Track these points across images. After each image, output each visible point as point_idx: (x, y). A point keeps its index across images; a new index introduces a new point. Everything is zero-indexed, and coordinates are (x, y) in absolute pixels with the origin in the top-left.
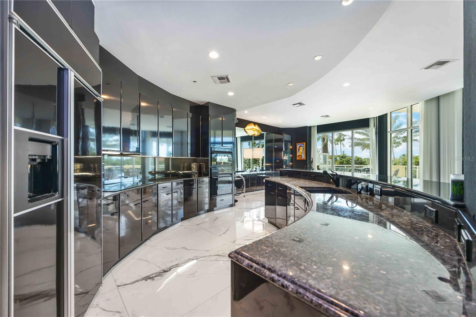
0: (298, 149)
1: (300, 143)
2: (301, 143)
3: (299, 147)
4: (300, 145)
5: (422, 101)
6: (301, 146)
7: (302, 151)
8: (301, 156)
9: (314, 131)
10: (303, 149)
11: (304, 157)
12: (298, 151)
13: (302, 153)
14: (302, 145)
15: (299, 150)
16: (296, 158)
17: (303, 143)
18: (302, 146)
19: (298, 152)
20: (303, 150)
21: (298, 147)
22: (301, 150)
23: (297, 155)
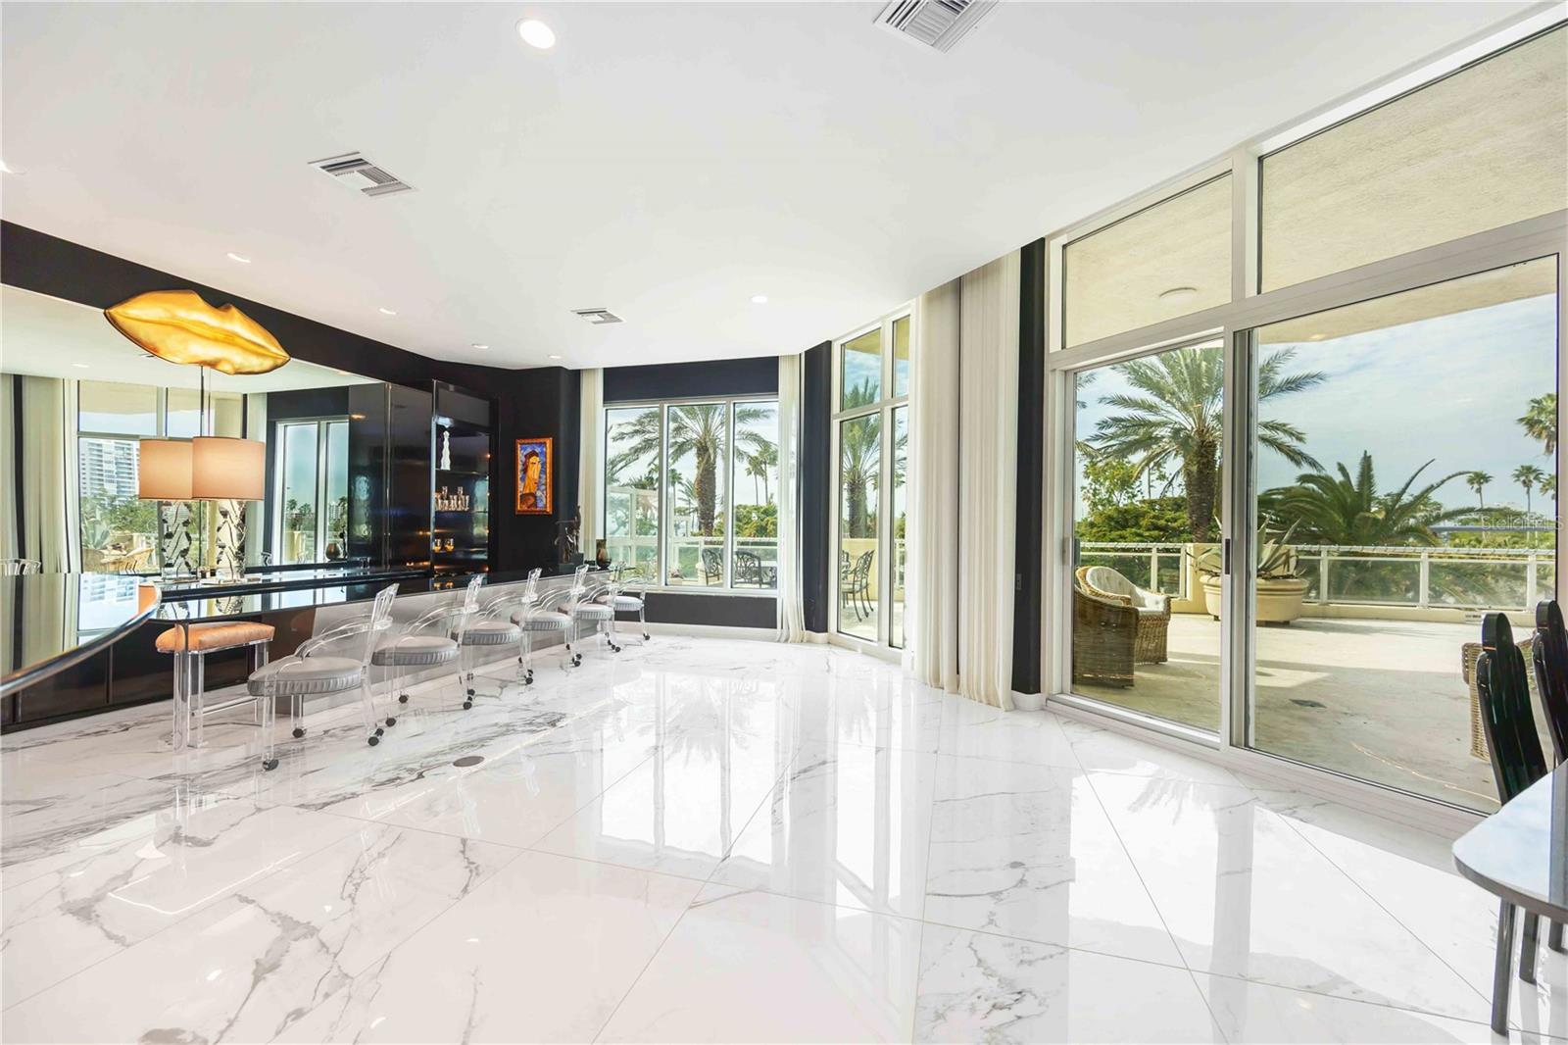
0: (520, 467)
1: (530, 441)
2: (535, 441)
3: (526, 456)
4: (529, 450)
5: (917, 296)
6: (534, 454)
7: (536, 477)
8: (535, 497)
9: (592, 391)
10: (544, 464)
11: (544, 502)
12: (520, 475)
13: (538, 485)
14: (538, 450)
15: (525, 470)
16: (515, 506)
17: (542, 440)
18: (537, 455)
19: (523, 479)
20: (543, 471)
21: (521, 455)
22: (534, 471)
23: (519, 494)
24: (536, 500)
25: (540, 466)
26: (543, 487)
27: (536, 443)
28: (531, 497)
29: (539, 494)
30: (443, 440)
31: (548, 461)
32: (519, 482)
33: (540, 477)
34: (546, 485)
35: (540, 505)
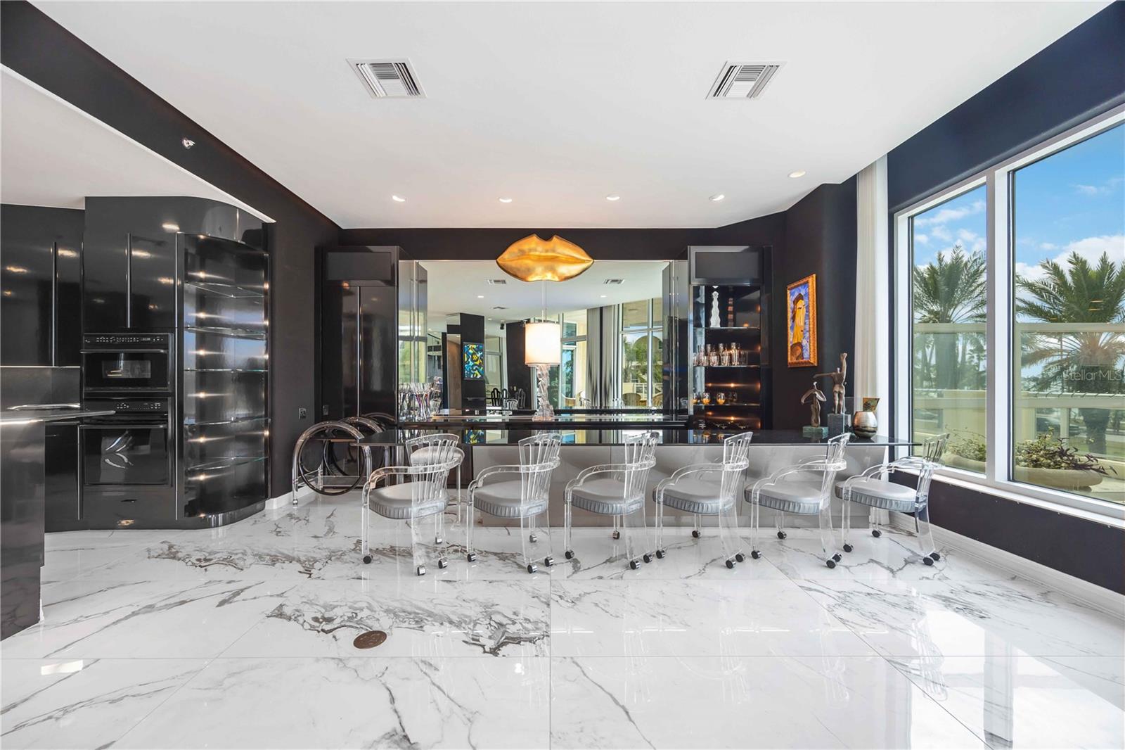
0: (790, 315)
1: (796, 284)
2: (799, 283)
3: (794, 302)
4: (796, 294)
6: (800, 297)
7: (802, 324)
8: (802, 346)
10: (808, 307)
12: (790, 323)
13: (804, 332)
14: (803, 293)
15: (794, 318)
17: (805, 280)
18: (803, 298)
19: (792, 328)
20: (807, 316)
21: (790, 302)
22: (801, 317)
23: (790, 345)
24: (802, 350)
25: (805, 310)
26: (807, 335)
27: (801, 285)
28: (799, 348)
29: (805, 343)
30: (712, 300)
31: (811, 303)
32: (789, 331)
33: (805, 323)
34: (809, 331)
35: (806, 355)
